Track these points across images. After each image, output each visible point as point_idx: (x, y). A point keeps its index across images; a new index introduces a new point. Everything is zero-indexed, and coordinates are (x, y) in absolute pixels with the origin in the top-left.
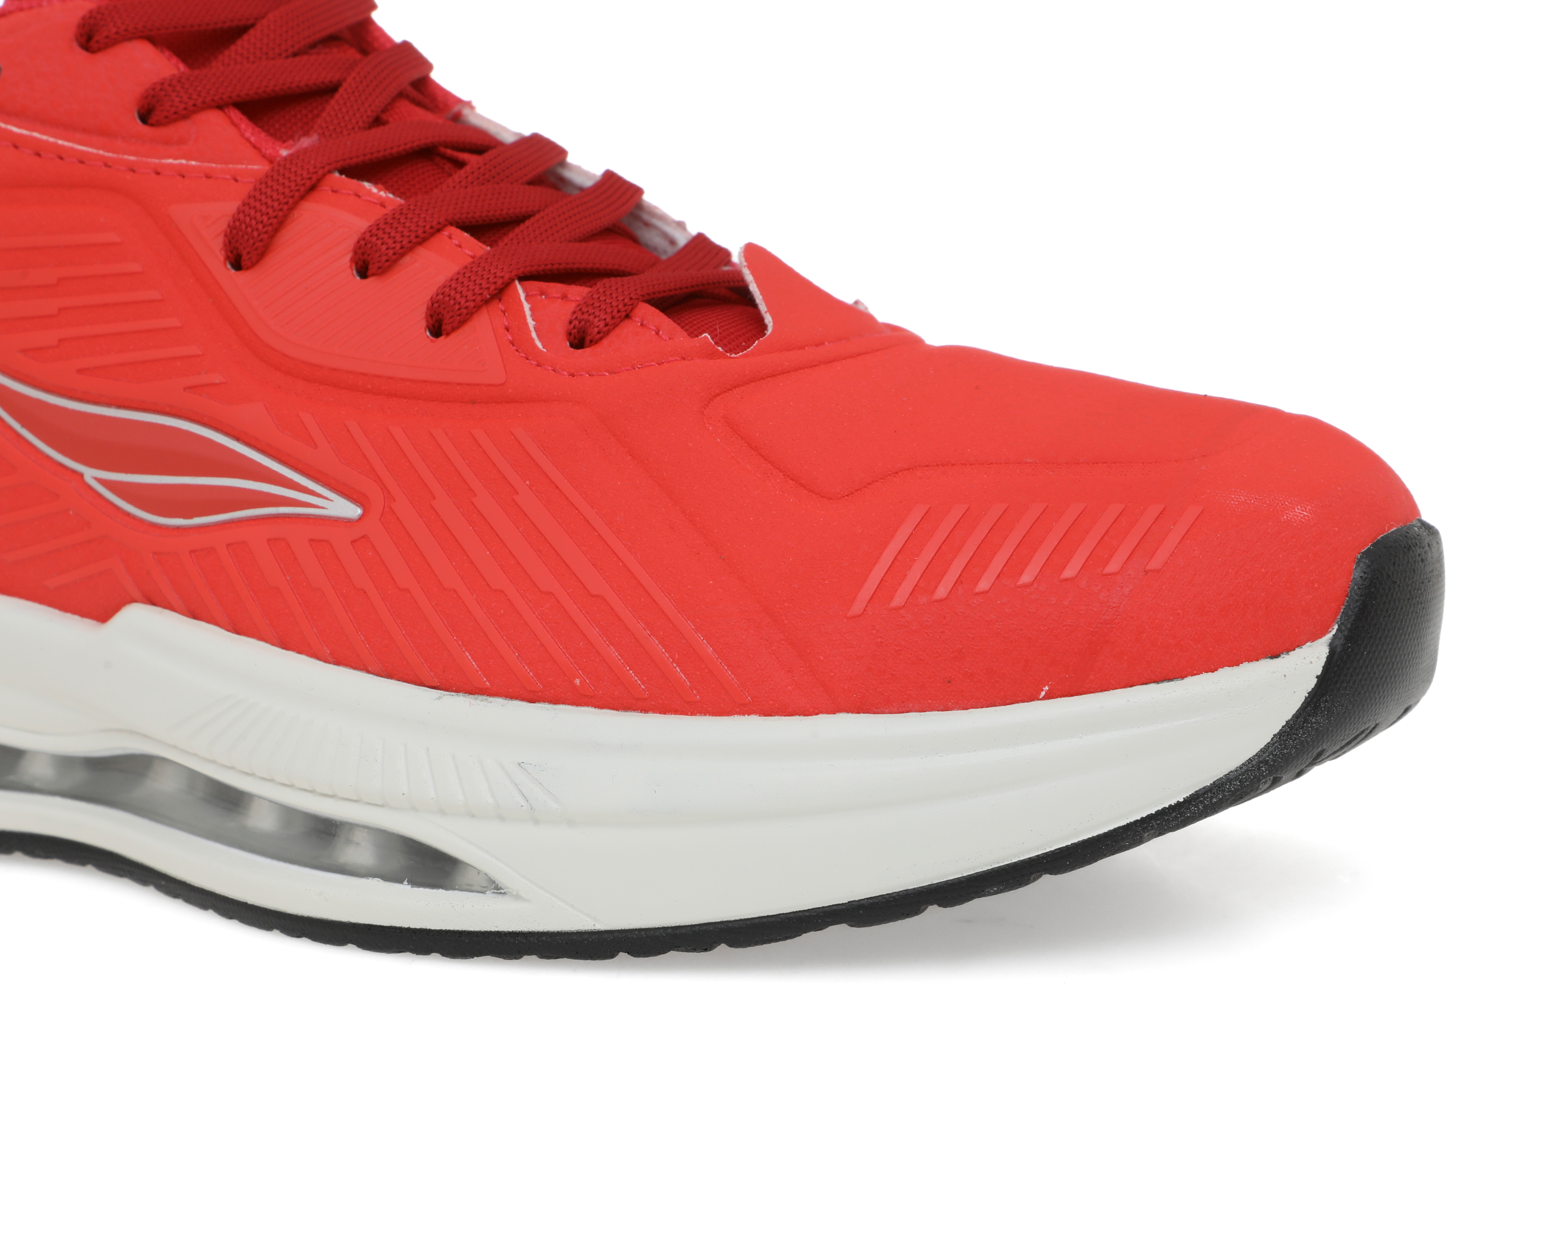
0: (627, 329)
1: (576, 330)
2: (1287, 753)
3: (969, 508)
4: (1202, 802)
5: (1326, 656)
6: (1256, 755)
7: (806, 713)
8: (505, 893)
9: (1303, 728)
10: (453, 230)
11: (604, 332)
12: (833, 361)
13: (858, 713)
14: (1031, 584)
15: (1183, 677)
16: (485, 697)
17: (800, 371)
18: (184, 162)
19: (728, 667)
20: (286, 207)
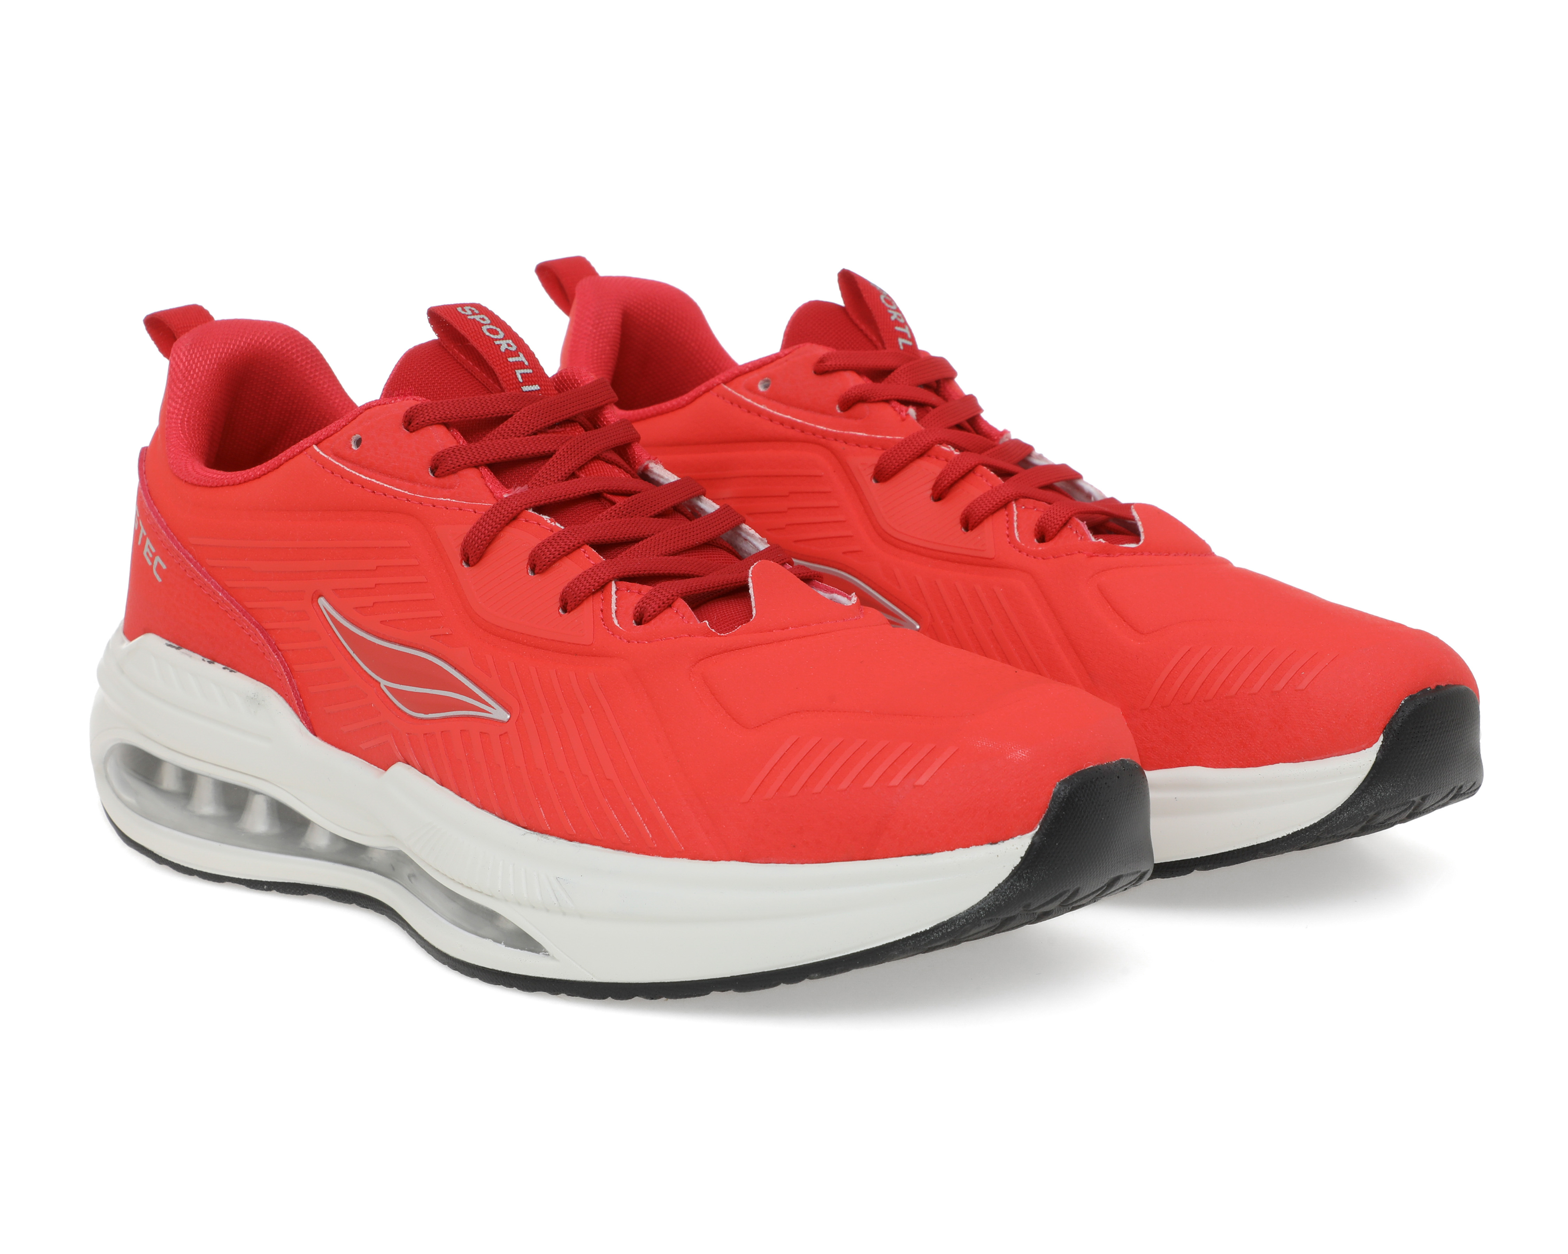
0: (667, 614)
1: (638, 614)
2: (998, 904)
3: (821, 740)
4: (941, 931)
5: (1028, 845)
6: (977, 904)
7: (714, 859)
8: (548, 955)
9: (1010, 889)
10: (587, 547)
11: (653, 616)
12: (784, 640)
13: (743, 861)
14: (846, 790)
15: (932, 853)
16: (547, 836)
17: (759, 646)
18: (449, 500)
19: (672, 828)
20: (495, 530)
